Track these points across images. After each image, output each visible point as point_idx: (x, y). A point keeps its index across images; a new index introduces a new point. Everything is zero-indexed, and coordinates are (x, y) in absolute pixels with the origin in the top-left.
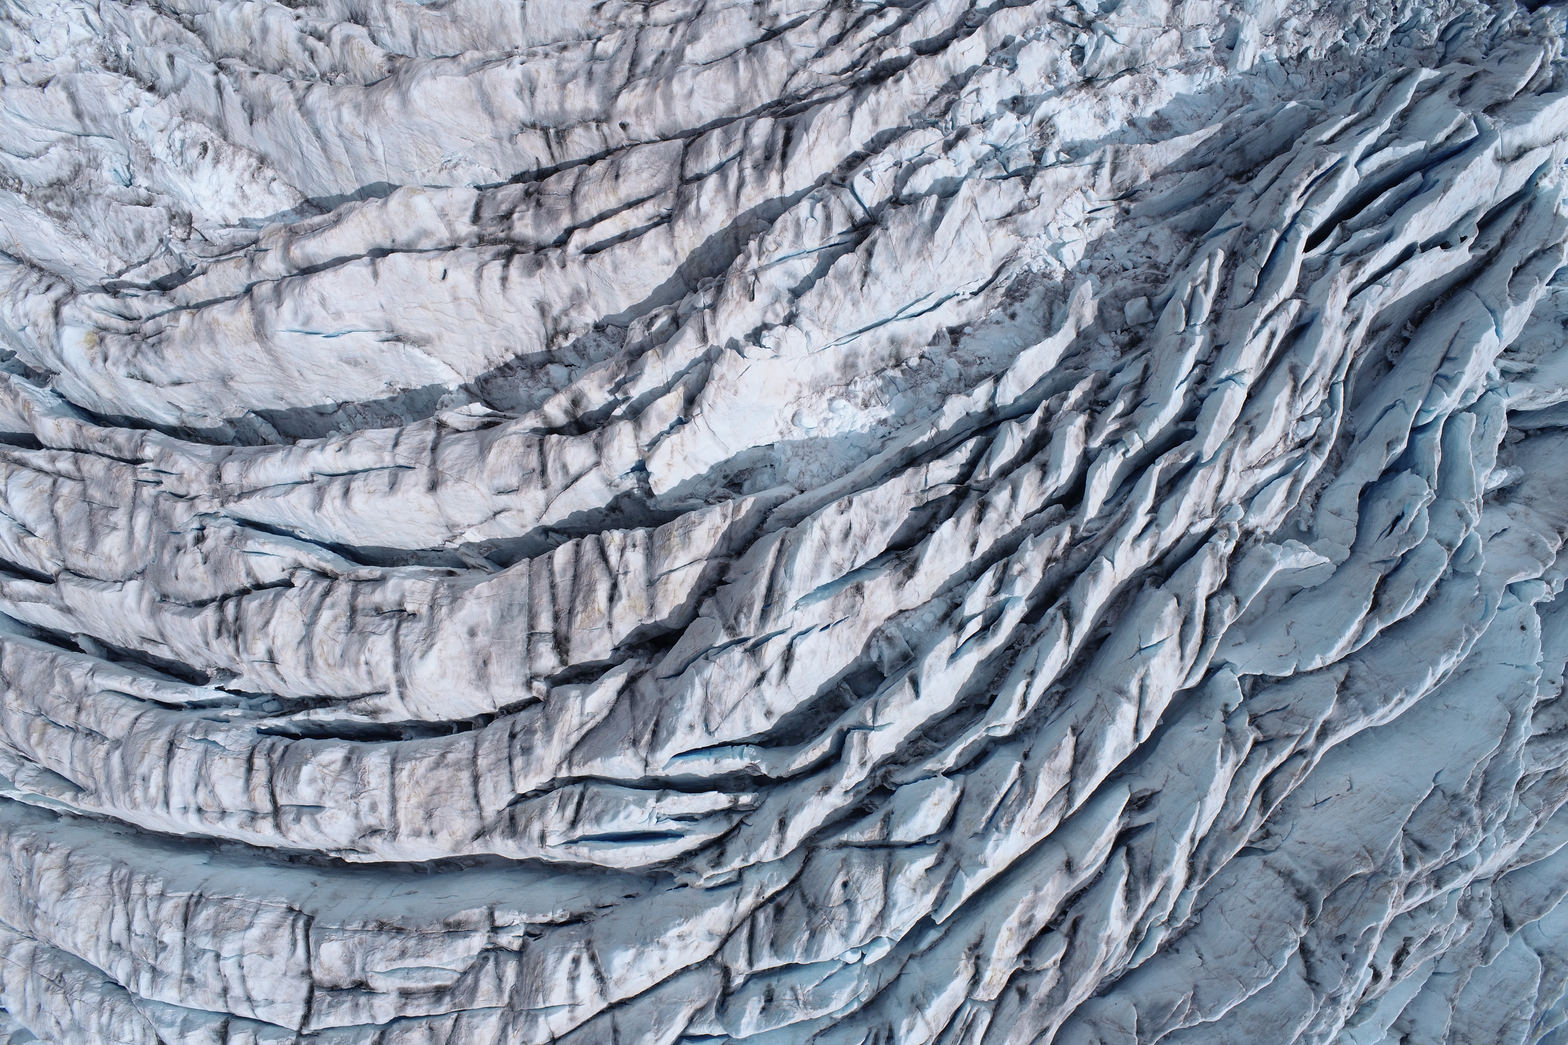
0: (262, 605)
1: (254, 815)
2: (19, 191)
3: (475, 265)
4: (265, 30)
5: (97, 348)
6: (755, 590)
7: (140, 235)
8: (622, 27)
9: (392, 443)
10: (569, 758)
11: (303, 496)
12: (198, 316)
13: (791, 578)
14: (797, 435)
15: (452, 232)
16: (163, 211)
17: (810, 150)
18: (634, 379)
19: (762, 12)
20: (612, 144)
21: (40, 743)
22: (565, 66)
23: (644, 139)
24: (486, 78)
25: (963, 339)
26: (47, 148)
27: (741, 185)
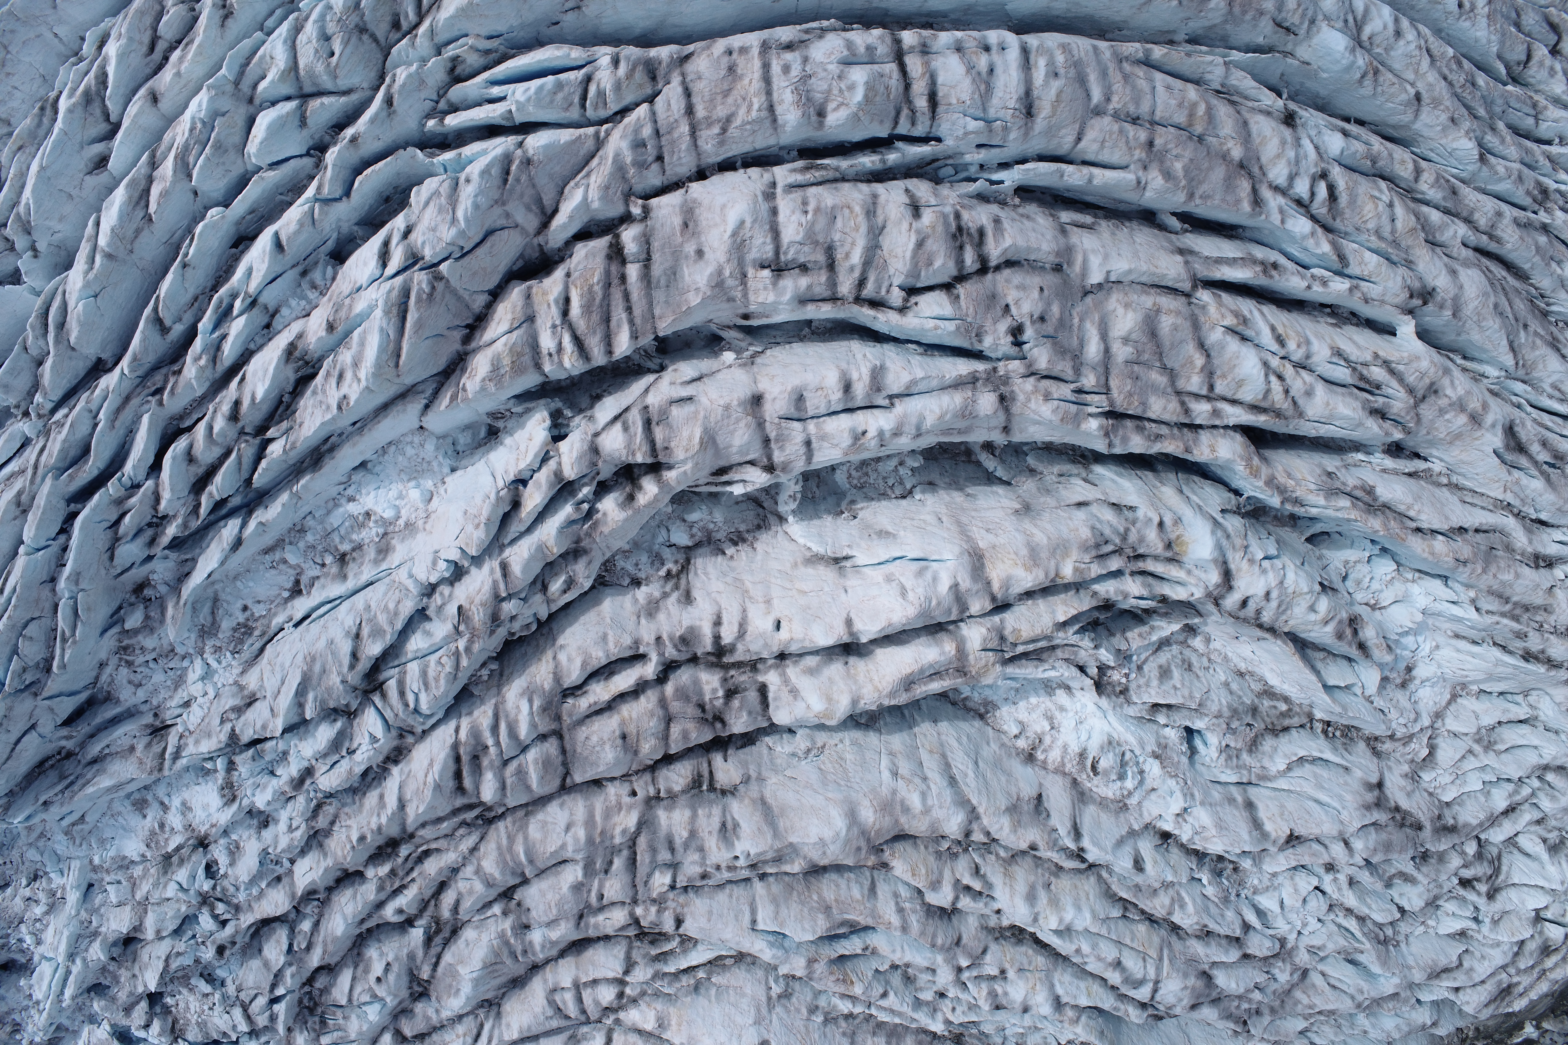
0: (930, 263)
1: (925, 50)
2: (1328, 724)
3: (748, 637)
4: (1031, 897)
5: (1173, 536)
6: (416, 316)
7: (1165, 673)
8: (654, 901)
9: (815, 445)
10: (599, 143)
11: (896, 380)
12: (1052, 575)
13: (382, 330)
14: (429, 484)
15: (783, 675)
16: (1135, 699)
17: (431, 764)
18: (570, 523)
19: (519, 917)
20: (647, 777)
21: (1194, 106)
22: (696, 857)
23: (617, 783)
24: (770, 841)
25: (289, 585)
26: (1289, 768)
27: (495, 729)
